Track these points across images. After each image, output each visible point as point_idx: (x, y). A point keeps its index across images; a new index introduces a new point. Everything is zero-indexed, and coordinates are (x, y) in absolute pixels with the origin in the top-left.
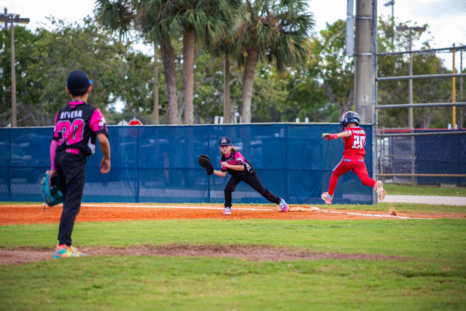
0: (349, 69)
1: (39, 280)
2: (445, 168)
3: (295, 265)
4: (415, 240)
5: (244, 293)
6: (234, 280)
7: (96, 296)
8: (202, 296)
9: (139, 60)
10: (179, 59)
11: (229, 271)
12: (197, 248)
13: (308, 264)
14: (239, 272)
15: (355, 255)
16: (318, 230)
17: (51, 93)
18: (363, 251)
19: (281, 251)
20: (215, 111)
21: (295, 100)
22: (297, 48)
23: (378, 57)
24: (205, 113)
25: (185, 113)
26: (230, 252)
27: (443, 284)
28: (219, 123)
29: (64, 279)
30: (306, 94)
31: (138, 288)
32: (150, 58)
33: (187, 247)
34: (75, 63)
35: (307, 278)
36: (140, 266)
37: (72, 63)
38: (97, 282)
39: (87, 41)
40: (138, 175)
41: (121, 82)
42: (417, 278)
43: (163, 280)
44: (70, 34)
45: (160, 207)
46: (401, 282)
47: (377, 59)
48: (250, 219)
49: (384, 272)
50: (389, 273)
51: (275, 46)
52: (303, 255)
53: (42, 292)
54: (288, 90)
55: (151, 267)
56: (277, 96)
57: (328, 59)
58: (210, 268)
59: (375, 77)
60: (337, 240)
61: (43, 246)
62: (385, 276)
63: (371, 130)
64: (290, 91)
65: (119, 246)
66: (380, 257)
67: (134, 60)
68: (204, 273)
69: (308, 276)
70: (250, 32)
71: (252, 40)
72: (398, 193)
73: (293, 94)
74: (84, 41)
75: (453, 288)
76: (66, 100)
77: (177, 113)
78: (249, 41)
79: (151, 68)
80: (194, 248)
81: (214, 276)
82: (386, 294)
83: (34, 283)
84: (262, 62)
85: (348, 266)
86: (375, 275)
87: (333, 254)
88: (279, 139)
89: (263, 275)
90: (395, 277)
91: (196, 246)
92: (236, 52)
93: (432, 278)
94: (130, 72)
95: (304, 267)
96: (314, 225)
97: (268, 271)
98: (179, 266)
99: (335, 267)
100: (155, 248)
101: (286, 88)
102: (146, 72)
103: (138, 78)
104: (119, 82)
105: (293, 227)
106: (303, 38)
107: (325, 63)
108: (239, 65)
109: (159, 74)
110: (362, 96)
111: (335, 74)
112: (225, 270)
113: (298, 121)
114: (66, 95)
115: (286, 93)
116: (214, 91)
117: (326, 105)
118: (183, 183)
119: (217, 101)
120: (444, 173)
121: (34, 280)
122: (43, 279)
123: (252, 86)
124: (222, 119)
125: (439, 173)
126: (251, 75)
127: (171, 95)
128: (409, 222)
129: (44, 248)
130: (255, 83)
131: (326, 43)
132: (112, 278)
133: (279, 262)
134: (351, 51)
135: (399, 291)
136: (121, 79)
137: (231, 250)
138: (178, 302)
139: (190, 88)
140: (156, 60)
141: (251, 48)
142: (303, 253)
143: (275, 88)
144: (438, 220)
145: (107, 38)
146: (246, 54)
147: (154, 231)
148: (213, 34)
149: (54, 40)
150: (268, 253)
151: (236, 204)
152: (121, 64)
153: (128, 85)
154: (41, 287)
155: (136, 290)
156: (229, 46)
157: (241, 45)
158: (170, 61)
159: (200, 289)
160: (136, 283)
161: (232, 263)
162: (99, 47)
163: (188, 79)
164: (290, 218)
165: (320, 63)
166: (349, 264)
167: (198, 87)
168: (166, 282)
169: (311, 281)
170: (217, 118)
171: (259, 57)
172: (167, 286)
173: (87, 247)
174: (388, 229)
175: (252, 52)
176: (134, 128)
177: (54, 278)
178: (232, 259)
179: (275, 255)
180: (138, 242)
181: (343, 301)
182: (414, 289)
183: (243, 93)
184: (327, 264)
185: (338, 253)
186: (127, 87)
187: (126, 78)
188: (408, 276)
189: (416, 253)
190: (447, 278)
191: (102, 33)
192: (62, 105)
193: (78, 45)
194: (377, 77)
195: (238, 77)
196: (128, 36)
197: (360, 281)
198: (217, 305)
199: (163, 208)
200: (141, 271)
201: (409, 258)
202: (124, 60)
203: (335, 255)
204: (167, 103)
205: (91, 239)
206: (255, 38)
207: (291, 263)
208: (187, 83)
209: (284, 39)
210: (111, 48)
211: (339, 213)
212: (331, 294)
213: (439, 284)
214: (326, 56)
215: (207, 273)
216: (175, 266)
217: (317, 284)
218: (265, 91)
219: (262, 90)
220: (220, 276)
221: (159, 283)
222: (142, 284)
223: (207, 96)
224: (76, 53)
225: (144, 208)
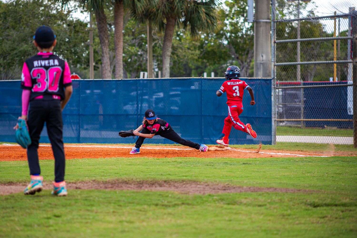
0: (249, 33)
1: (8, 210)
2: (331, 114)
3: (219, 198)
4: (315, 176)
5: (179, 222)
6: (170, 210)
7: (57, 224)
8: (145, 224)
9: (77, 26)
10: (110, 25)
11: (166, 203)
12: (136, 183)
13: (230, 197)
14: (173, 203)
15: (268, 189)
16: (233, 166)
17: (5, 53)
18: (274, 185)
19: (206, 186)
20: (140, 67)
21: (205, 58)
22: (207, 16)
23: (276, 24)
24: (131, 69)
25: (116, 69)
26: (164, 186)
27: (344, 213)
28: (144, 77)
29: (29, 209)
30: (213, 53)
31: (91, 217)
32: (86, 24)
33: (128, 182)
34: (25, 28)
35: (231, 209)
36: (91, 198)
37: (23, 28)
38: (56, 212)
39: (34, 11)
40: (79, 120)
41: (63, 43)
42: (322, 208)
43: (111, 210)
44: (20, 4)
45: (99, 146)
46: (309, 212)
47: (275, 25)
48: (176, 157)
49: (295, 203)
50: (298, 204)
51: (189, 15)
52: (225, 189)
53: (12, 220)
54: (199, 50)
55: (101, 199)
56: (191, 55)
57: (232, 24)
58: (149, 200)
59: (274, 40)
60: (250, 175)
61: (8, 181)
62: (295, 207)
63: (271, 83)
64: (201, 51)
65: (71, 181)
66: (289, 190)
67: (73, 25)
68: (145, 204)
69: (230, 206)
70: (169, 3)
71: (170, 9)
72: (291, 134)
73: (203, 53)
74: (32, 10)
75: (353, 217)
76: (17, 58)
77: (109, 69)
78: (168, 10)
79: (87, 32)
80: (134, 183)
81: (153, 207)
82: (297, 222)
83: (4, 213)
84: (179, 27)
85: (264, 198)
86: (287, 206)
87: (250, 188)
88: (195, 91)
89: (194, 206)
90: (303, 207)
91: (136, 181)
92: (157, 19)
93: (335, 208)
94: (70, 36)
95: (227, 199)
96: (229, 162)
97: (197, 203)
98: (124, 198)
99: (253, 200)
100: (102, 182)
101: (197, 48)
102: (83, 36)
103: (77, 41)
104: (61, 44)
105: (212, 164)
106: (212, 7)
107: (229, 28)
108: (160, 30)
109: (93, 37)
110: (261, 55)
111: (237, 37)
112: (162, 202)
113: (205, 76)
114: (18, 55)
115: (198, 52)
116: (139, 51)
117: (228, 62)
118: (115, 126)
119: (141, 59)
120: (330, 118)
121: (4, 211)
122: (11, 209)
123: (171, 47)
124: (146, 74)
125: (326, 118)
126: (169, 38)
127: (105, 54)
128: (307, 159)
129: (9, 182)
130: (173, 45)
131: (230, 11)
132: (69, 209)
133: (207, 194)
134: (251, 18)
135: (308, 219)
136: (63, 41)
137: (165, 184)
138: (127, 229)
139: (120, 48)
140: (91, 25)
141: (170, 16)
142: (225, 187)
143: (189, 49)
144: (330, 158)
145: (51, 8)
146: (165, 21)
147: (98, 168)
148: (139, 5)
149: (7, 9)
150: (196, 187)
151: (162, 144)
152: (63, 29)
153: (68, 46)
154: (10, 216)
155: (89, 219)
156: (151, 14)
157: (161, 13)
158: (103, 27)
159: (142, 217)
160: (88, 213)
161: (167, 196)
162: (45, 15)
163: (119, 41)
164: (208, 156)
165: (225, 28)
166: (265, 196)
167: (126, 48)
168: (114, 212)
169: (234, 211)
170: (142, 73)
171: (176, 23)
172: (115, 215)
173: (45, 182)
174: (290, 165)
175: (171, 19)
176: (76, 82)
177: (21, 208)
178: (167, 192)
179: (202, 189)
180: (87, 178)
181: (263, 228)
182: (321, 218)
183: (163, 53)
184: (246, 197)
185: (254, 187)
186: (67, 48)
187: (67, 40)
188: (315, 207)
189: (318, 187)
190: (347, 208)
191: (47, 4)
192: (14, 62)
193: (27, 13)
194: (275, 40)
195: (158, 39)
196: (69, 6)
197: (275, 211)
198: (159, 232)
199: (102, 148)
200: (92, 203)
201: (313, 191)
202: (65, 25)
203: (251, 188)
204: (100, 60)
205: (47, 174)
206: (173, 8)
207: (216, 196)
208: (118, 45)
209: (197, 9)
210: (54, 16)
211: (248, 151)
212: (253, 222)
213: (341, 213)
214: (230, 22)
215: (148, 205)
216: (120, 199)
217: (240, 213)
218: (181, 51)
219: (178, 50)
220: (158, 207)
221: (108, 213)
222: (94, 214)
223: (133, 55)
224: (26, 20)
225: (86, 148)
